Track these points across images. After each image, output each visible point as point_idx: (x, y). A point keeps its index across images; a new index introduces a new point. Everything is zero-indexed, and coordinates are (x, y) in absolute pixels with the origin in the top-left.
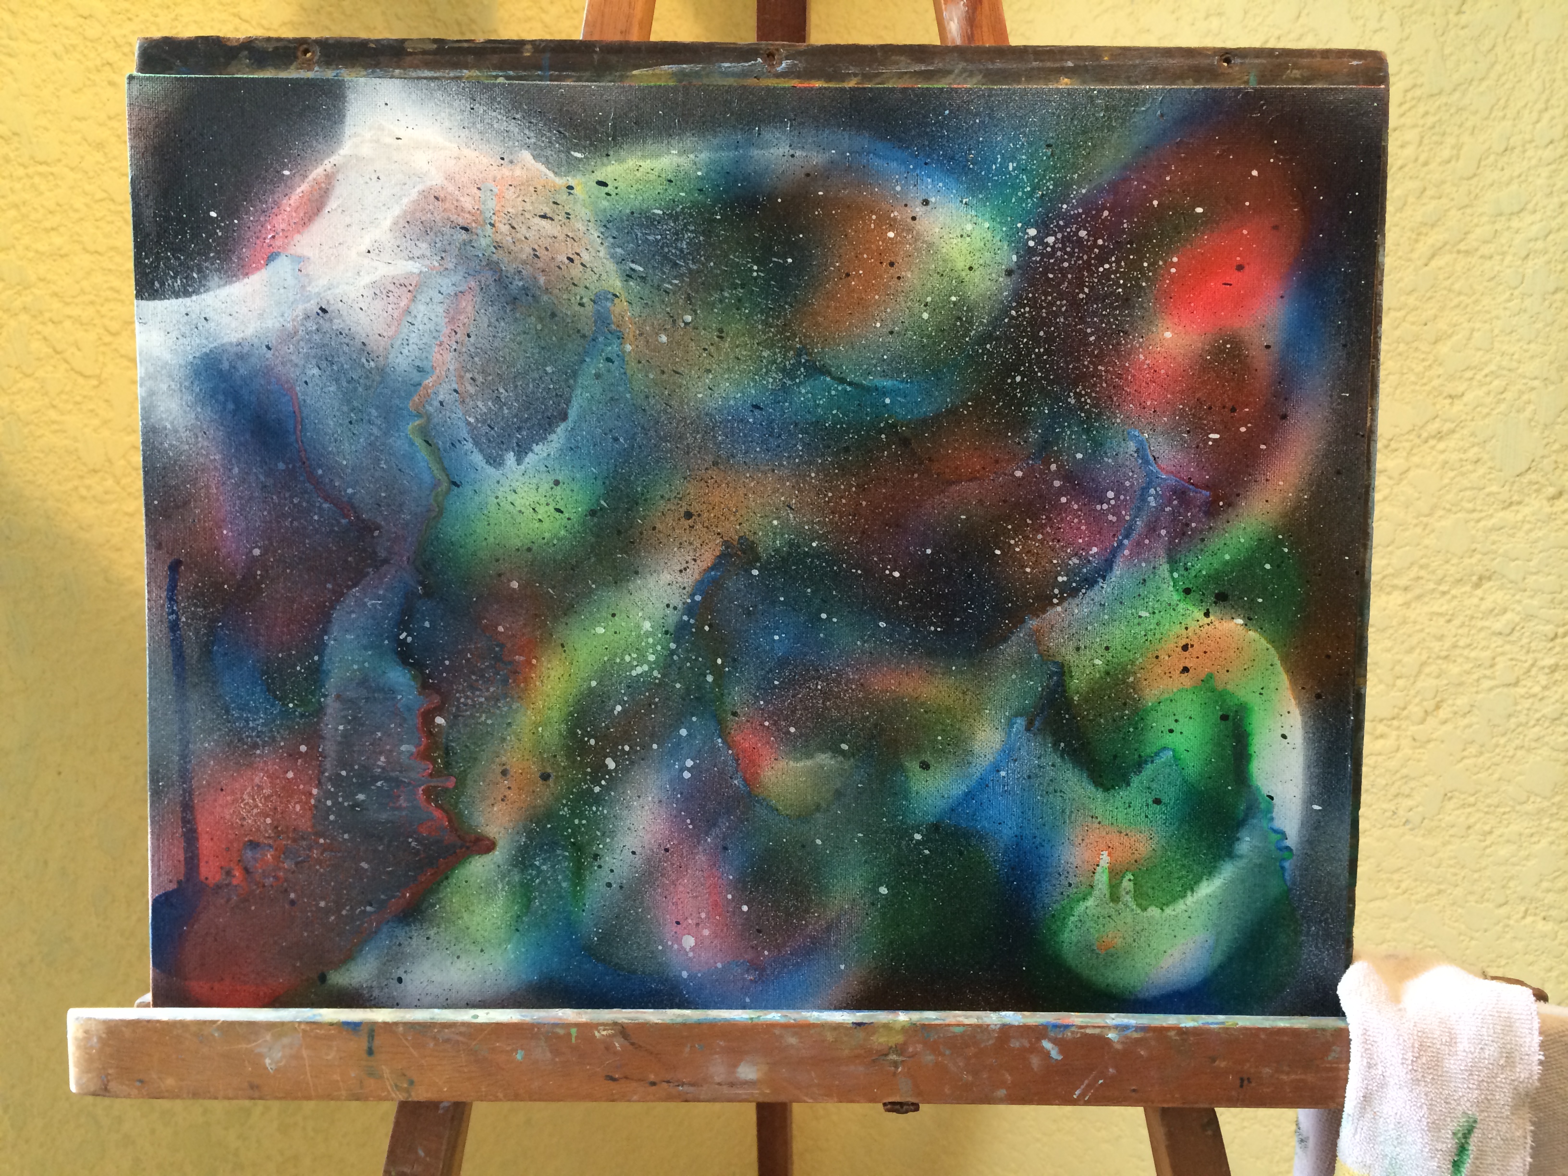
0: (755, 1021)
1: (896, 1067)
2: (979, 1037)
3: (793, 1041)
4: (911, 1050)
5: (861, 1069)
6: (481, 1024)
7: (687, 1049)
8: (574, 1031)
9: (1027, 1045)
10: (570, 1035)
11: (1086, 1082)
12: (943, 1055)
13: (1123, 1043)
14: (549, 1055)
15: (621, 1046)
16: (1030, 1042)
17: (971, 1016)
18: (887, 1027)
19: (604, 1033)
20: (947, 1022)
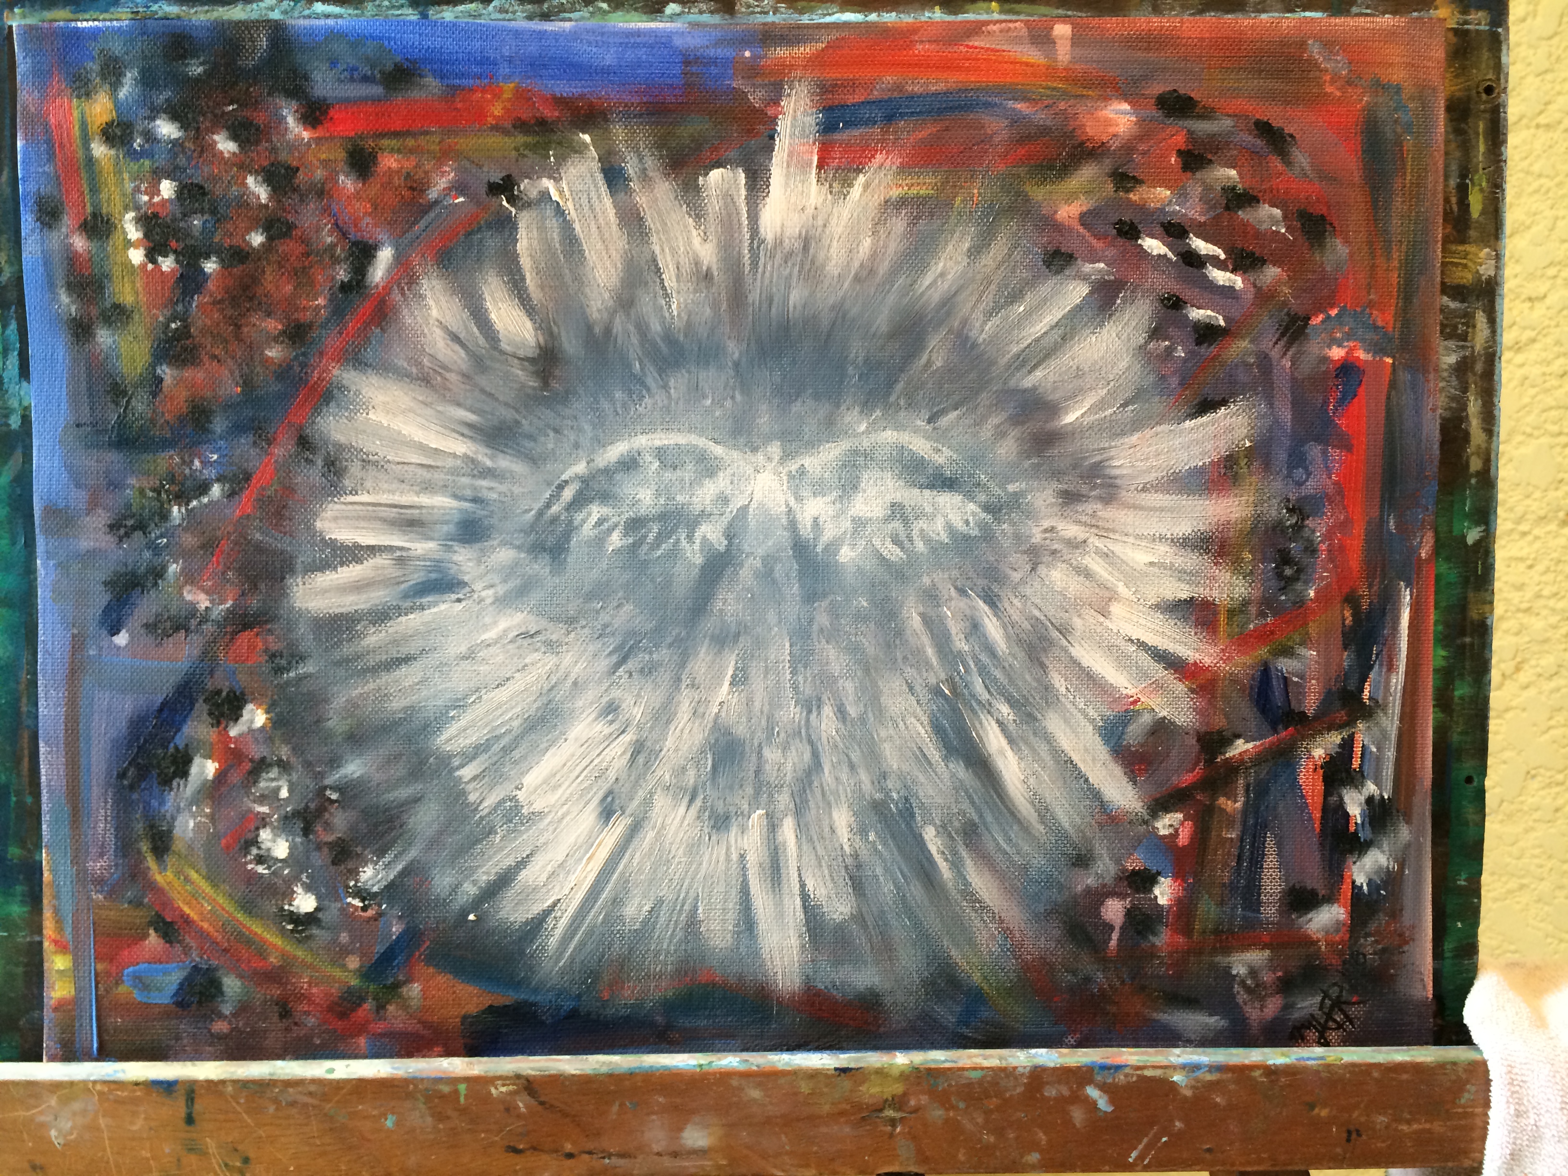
0: (705, 1068)
1: (894, 1126)
2: (1003, 1083)
3: (756, 1094)
4: (912, 1103)
5: (847, 1130)
6: (338, 1081)
7: (615, 1108)
8: (462, 1087)
9: (1065, 1092)
10: (456, 1092)
11: (1145, 1140)
12: (953, 1107)
13: (1193, 1087)
14: (429, 1120)
15: (526, 1106)
16: (1071, 1089)
17: (991, 1056)
18: (880, 1072)
19: (504, 1089)
20: (960, 1064)
